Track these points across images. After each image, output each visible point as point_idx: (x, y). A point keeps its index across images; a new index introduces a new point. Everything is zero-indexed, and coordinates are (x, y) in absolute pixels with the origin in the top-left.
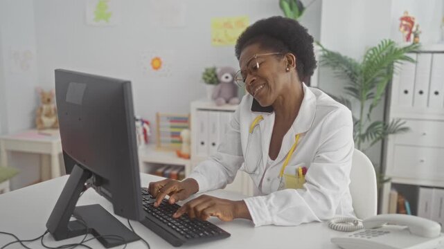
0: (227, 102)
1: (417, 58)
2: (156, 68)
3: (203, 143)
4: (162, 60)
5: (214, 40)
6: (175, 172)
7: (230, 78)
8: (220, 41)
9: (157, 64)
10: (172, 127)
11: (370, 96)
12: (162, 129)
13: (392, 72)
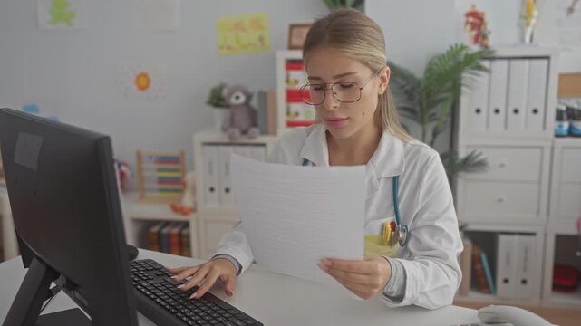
0: (244, 132)
1: (490, 65)
2: (142, 88)
3: (212, 190)
4: (151, 76)
5: (221, 47)
6: (175, 231)
7: (242, 99)
8: (229, 48)
9: (143, 82)
10: (159, 170)
11: (433, 118)
12: (146, 174)
13: (460, 85)
